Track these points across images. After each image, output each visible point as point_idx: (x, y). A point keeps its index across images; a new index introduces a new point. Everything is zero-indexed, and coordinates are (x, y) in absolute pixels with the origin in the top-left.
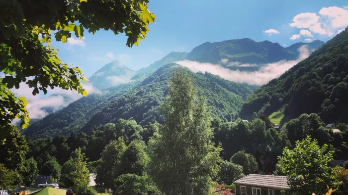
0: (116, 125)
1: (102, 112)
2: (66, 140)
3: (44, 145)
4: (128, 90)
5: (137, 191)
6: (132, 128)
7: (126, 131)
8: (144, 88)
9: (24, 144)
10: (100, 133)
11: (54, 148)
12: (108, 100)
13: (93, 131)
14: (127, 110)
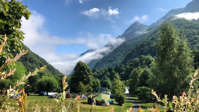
0: (140, 59)
1: (131, 52)
2: (114, 69)
3: (104, 72)
4: (145, 38)
5: (149, 97)
6: (149, 60)
7: (146, 62)
8: (155, 35)
9: (91, 72)
10: (131, 64)
11: (109, 74)
12: (134, 45)
13: (128, 63)
14: (146, 50)
